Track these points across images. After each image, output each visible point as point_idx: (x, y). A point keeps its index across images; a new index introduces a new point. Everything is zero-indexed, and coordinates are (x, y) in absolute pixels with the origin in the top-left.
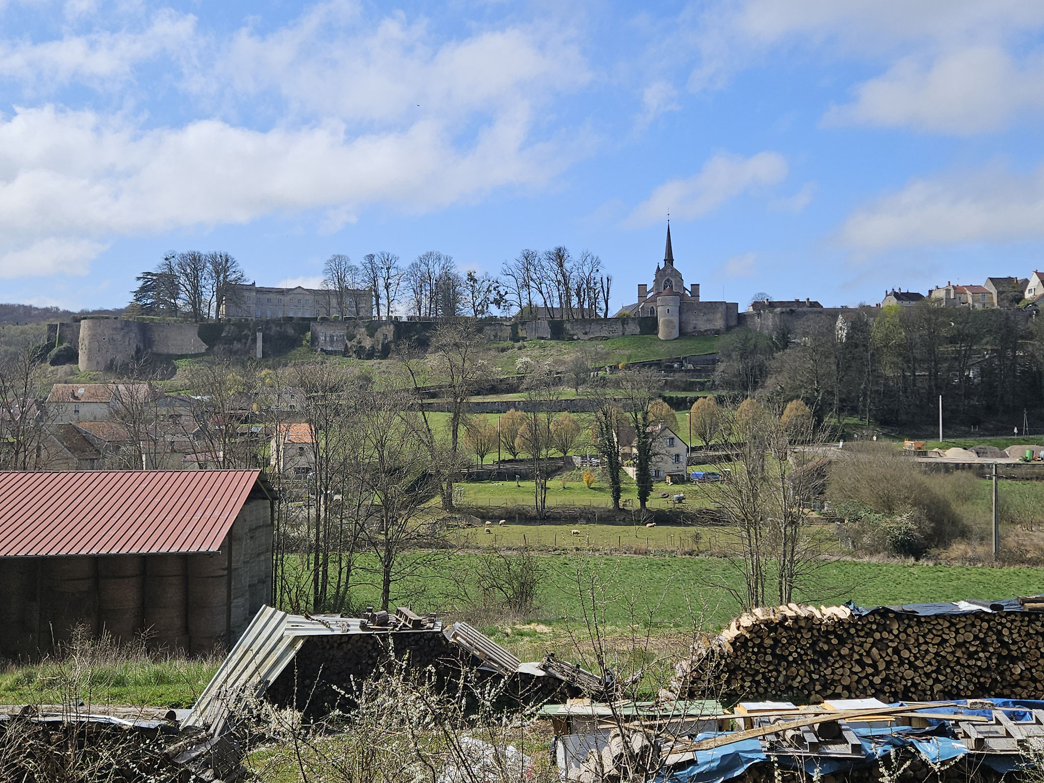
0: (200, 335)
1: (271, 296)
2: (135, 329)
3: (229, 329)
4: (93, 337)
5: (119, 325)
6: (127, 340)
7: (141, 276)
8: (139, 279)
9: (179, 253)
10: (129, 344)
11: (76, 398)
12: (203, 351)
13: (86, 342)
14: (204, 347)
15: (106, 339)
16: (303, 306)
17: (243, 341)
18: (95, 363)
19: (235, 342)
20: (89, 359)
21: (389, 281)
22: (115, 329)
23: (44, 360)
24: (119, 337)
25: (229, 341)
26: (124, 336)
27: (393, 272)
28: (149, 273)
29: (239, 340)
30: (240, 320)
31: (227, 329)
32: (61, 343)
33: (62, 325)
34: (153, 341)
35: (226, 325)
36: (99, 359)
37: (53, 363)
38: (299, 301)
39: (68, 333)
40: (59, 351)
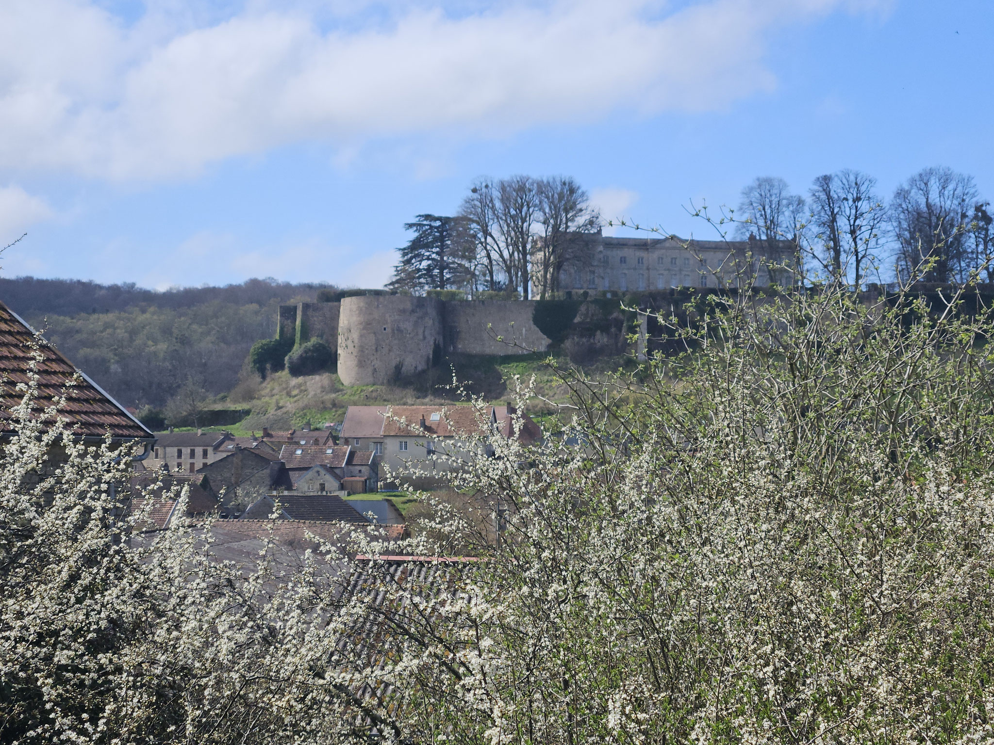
0: (537, 321)
1: (626, 252)
2: (432, 312)
3: (587, 310)
4: (367, 326)
5: (408, 306)
6: (421, 331)
7: (415, 220)
8: (411, 226)
9: (496, 180)
10: (424, 338)
11: (428, 429)
12: (542, 349)
13: (355, 335)
14: (543, 343)
15: (389, 330)
16: (680, 270)
17: (613, 330)
18: (370, 369)
19: (598, 333)
20: (362, 363)
21: (858, 222)
22: (403, 311)
23: (278, 366)
24: (408, 326)
25: (588, 330)
26: (416, 324)
27: (864, 206)
28: (428, 217)
29: (605, 329)
30: (604, 293)
31: (583, 309)
32: (305, 337)
33: (306, 306)
34: (459, 332)
35: (581, 303)
36: (377, 364)
37: (296, 371)
38: (673, 260)
39: (317, 321)
40: (306, 352)
